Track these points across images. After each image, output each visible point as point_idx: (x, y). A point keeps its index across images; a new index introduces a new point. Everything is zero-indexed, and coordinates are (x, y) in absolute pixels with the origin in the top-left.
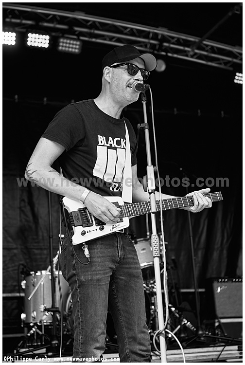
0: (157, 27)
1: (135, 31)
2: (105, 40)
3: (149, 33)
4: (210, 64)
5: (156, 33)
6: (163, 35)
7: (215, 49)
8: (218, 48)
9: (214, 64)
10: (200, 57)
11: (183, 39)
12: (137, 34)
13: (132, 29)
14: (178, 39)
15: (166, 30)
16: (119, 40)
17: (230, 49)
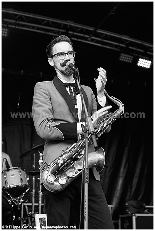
0: (67, 20)
1: (51, 23)
2: (29, 28)
3: (61, 24)
4: (104, 46)
5: (65, 24)
6: (70, 26)
7: (109, 36)
8: (110, 36)
9: (107, 47)
10: (97, 42)
11: (85, 29)
12: (52, 25)
13: (48, 21)
14: (82, 29)
15: (73, 22)
16: (38, 29)
17: (119, 37)
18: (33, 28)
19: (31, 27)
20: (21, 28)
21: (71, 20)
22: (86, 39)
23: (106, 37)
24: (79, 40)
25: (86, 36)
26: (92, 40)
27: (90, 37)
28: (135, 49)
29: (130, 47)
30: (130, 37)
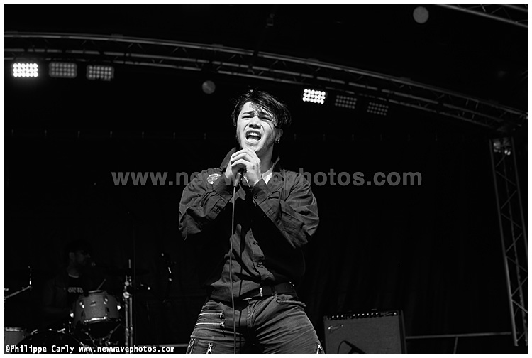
0: (211, 43)
1: (184, 50)
6: (218, 52)
7: (284, 63)
8: (286, 62)
9: (284, 81)
11: (243, 56)
12: (188, 54)
13: (180, 48)
14: (237, 55)
16: (165, 62)
17: (303, 62)
18: (157, 61)
19: (153, 61)
20: (136, 63)
21: (217, 43)
22: (244, 71)
23: (281, 65)
24: (235, 74)
25: (242, 66)
26: (257, 73)
27: (250, 68)
28: (328, 80)
29: (319, 78)
30: (320, 60)
